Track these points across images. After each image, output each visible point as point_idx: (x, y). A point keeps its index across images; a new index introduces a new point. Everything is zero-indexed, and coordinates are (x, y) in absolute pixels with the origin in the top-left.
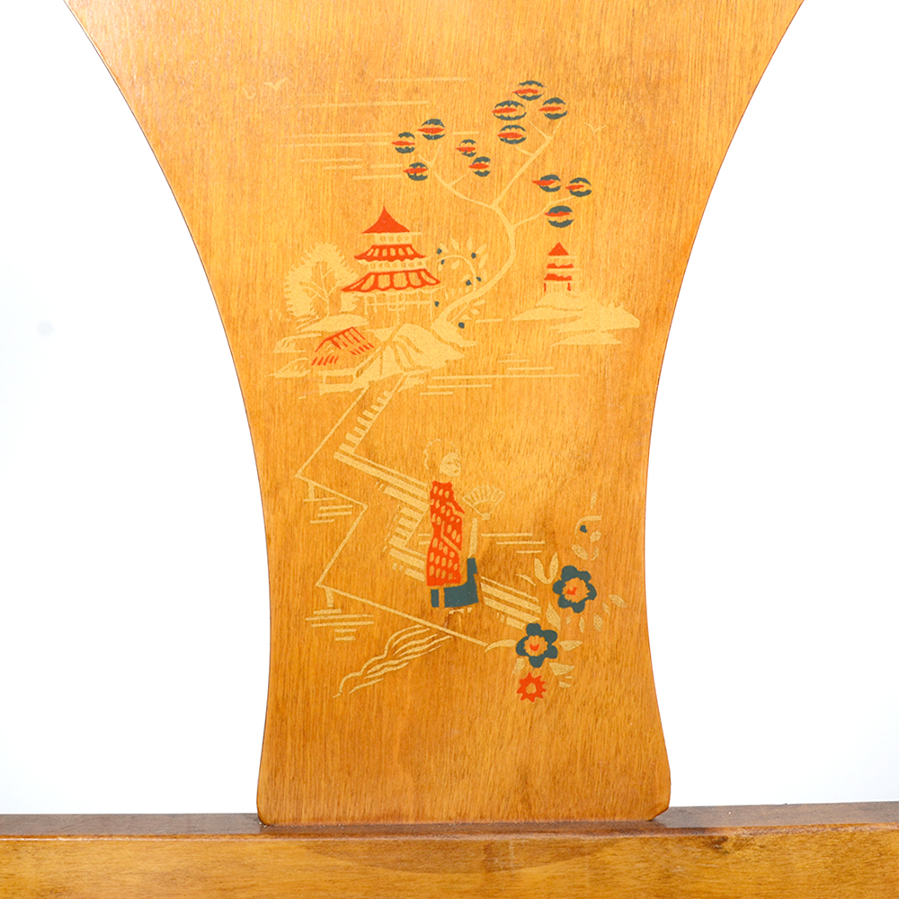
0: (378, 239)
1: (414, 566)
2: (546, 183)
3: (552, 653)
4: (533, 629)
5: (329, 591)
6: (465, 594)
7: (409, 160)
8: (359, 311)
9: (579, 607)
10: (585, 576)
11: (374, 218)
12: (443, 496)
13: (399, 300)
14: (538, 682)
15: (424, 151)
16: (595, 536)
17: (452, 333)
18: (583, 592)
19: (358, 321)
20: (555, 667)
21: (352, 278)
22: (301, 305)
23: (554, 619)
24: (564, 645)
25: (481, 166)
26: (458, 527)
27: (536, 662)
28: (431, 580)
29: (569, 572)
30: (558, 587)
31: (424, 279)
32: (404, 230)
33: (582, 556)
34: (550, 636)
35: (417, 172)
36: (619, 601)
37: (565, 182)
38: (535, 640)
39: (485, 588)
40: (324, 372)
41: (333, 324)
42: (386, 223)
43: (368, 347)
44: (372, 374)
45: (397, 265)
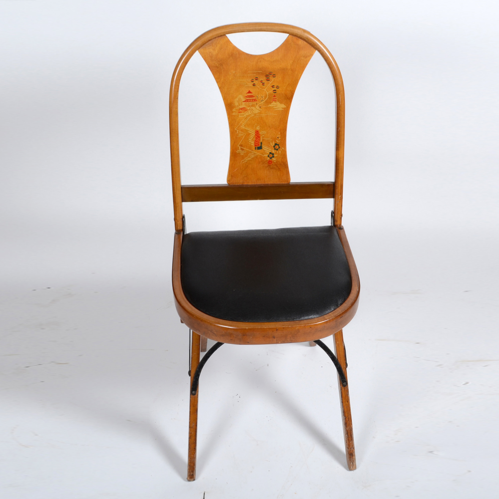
0: (248, 94)
1: (253, 144)
2: (273, 87)
3: (273, 157)
4: (270, 153)
5: (240, 147)
6: (260, 148)
7: (253, 83)
8: (245, 104)
9: (277, 150)
10: (278, 145)
11: (248, 91)
12: (257, 132)
13: (251, 103)
14: (271, 161)
15: (256, 82)
16: (280, 139)
17: (258, 108)
18: (278, 147)
19: (244, 106)
20: (273, 159)
21: (244, 100)
22: (236, 104)
23: (273, 151)
24: (275, 155)
25: (263, 84)
26: (259, 137)
27: (271, 158)
28: (255, 146)
29: (276, 144)
30: (274, 147)
31: (255, 100)
32: (251, 93)
33: (278, 141)
34: (273, 154)
35: (254, 85)
36: (283, 148)
37: (275, 86)
38: (271, 155)
39: (263, 147)
40: (240, 114)
41: (241, 107)
42: (249, 92)
43: (246, 110)
44: (247, 114)
45: (251, 98)
